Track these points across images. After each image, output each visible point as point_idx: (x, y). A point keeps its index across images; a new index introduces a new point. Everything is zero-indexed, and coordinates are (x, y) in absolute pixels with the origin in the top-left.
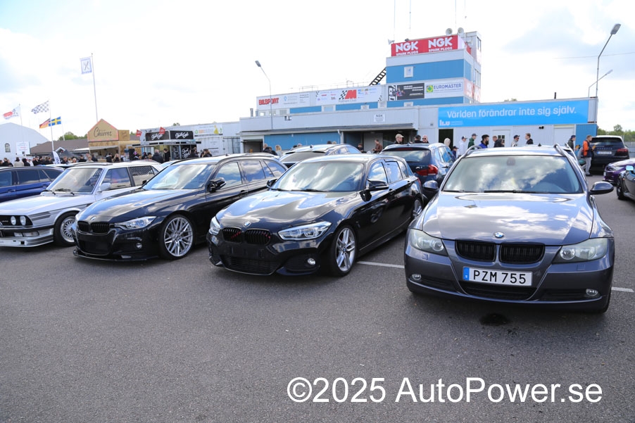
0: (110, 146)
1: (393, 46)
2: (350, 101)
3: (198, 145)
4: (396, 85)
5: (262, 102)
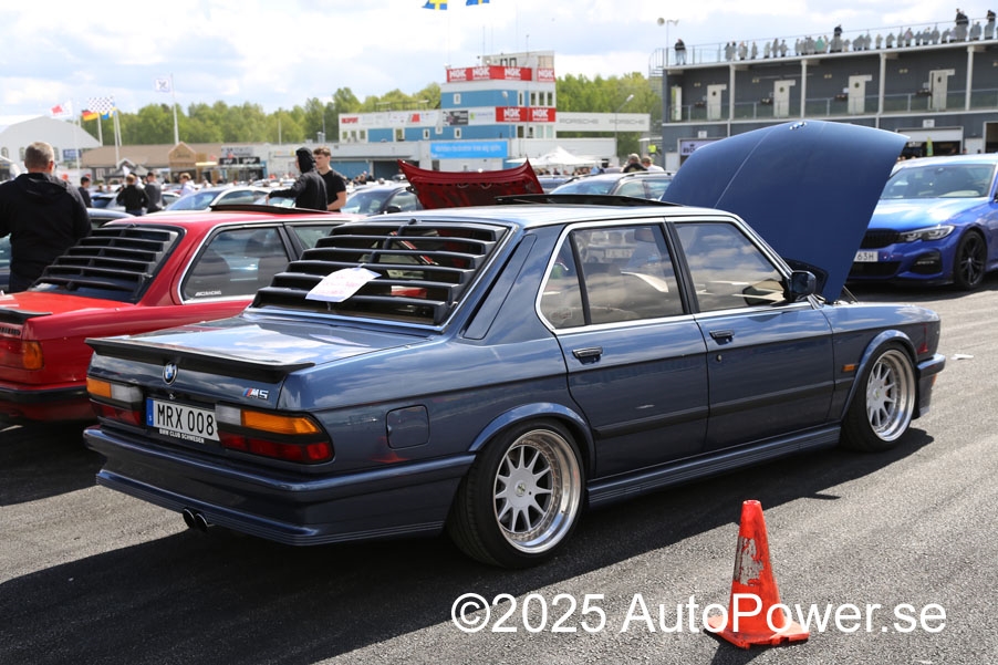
2: (415, 125)
4: (448, 110)
5: (344, 121)
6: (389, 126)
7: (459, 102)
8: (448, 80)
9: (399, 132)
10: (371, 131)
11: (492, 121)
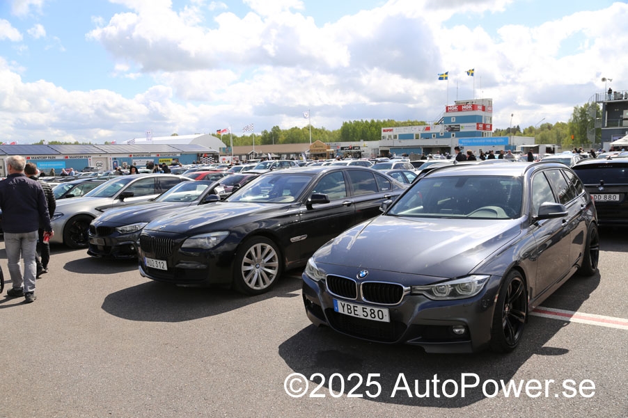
0: (322, 152)
1: (447, 108)
2: (427, 132)
3: (362, 153)
4: (447, 125)
5: (384, 131)
6: (412, 132)
7: (455, 121)
8: (447, 111)
9: (417, 136)
10: (399, 135)
11: (475, 130)
